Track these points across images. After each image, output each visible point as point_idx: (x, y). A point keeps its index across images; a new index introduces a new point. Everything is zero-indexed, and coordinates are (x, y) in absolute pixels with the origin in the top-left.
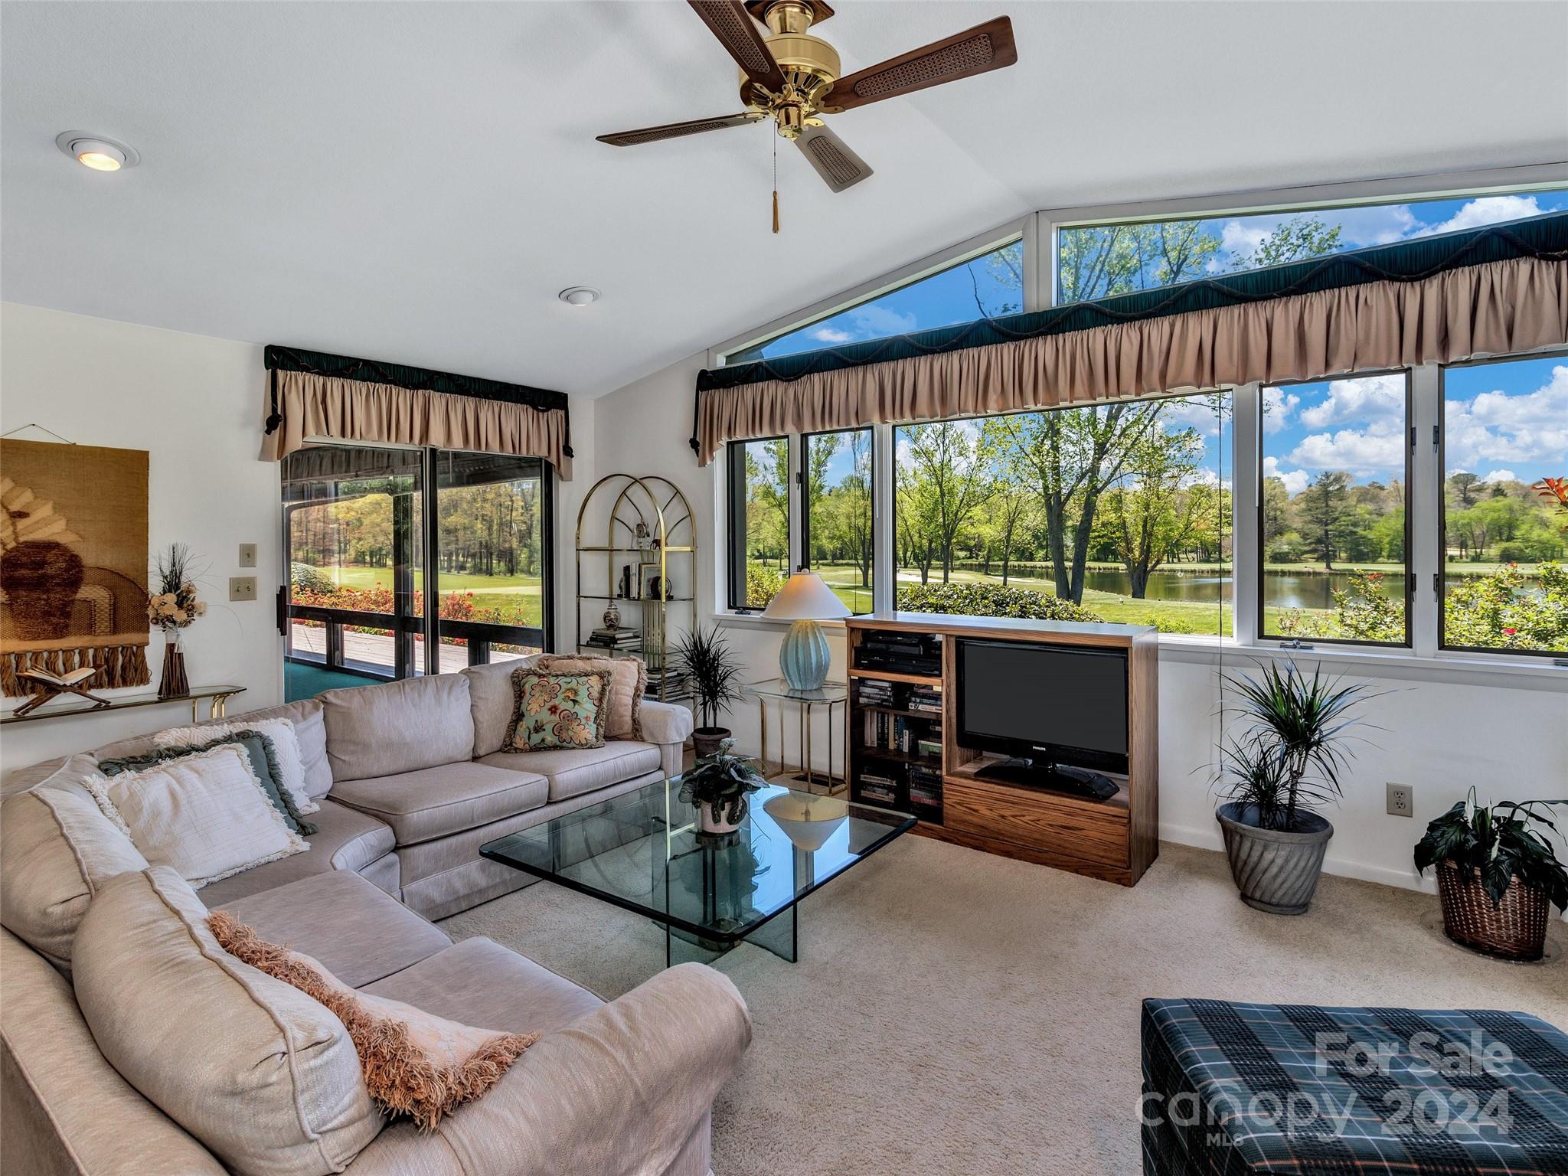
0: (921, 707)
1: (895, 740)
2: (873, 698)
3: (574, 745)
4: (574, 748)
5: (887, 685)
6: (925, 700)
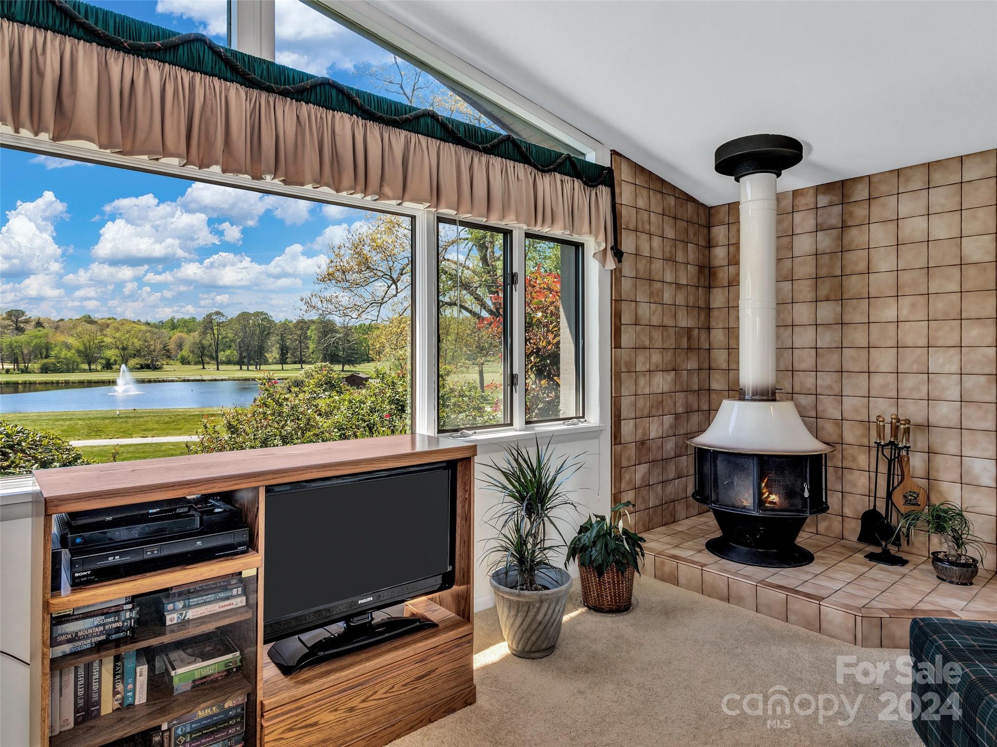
0: (191, 615)
2: (86, 637)
5: (122, 602)
6: (194, 600)
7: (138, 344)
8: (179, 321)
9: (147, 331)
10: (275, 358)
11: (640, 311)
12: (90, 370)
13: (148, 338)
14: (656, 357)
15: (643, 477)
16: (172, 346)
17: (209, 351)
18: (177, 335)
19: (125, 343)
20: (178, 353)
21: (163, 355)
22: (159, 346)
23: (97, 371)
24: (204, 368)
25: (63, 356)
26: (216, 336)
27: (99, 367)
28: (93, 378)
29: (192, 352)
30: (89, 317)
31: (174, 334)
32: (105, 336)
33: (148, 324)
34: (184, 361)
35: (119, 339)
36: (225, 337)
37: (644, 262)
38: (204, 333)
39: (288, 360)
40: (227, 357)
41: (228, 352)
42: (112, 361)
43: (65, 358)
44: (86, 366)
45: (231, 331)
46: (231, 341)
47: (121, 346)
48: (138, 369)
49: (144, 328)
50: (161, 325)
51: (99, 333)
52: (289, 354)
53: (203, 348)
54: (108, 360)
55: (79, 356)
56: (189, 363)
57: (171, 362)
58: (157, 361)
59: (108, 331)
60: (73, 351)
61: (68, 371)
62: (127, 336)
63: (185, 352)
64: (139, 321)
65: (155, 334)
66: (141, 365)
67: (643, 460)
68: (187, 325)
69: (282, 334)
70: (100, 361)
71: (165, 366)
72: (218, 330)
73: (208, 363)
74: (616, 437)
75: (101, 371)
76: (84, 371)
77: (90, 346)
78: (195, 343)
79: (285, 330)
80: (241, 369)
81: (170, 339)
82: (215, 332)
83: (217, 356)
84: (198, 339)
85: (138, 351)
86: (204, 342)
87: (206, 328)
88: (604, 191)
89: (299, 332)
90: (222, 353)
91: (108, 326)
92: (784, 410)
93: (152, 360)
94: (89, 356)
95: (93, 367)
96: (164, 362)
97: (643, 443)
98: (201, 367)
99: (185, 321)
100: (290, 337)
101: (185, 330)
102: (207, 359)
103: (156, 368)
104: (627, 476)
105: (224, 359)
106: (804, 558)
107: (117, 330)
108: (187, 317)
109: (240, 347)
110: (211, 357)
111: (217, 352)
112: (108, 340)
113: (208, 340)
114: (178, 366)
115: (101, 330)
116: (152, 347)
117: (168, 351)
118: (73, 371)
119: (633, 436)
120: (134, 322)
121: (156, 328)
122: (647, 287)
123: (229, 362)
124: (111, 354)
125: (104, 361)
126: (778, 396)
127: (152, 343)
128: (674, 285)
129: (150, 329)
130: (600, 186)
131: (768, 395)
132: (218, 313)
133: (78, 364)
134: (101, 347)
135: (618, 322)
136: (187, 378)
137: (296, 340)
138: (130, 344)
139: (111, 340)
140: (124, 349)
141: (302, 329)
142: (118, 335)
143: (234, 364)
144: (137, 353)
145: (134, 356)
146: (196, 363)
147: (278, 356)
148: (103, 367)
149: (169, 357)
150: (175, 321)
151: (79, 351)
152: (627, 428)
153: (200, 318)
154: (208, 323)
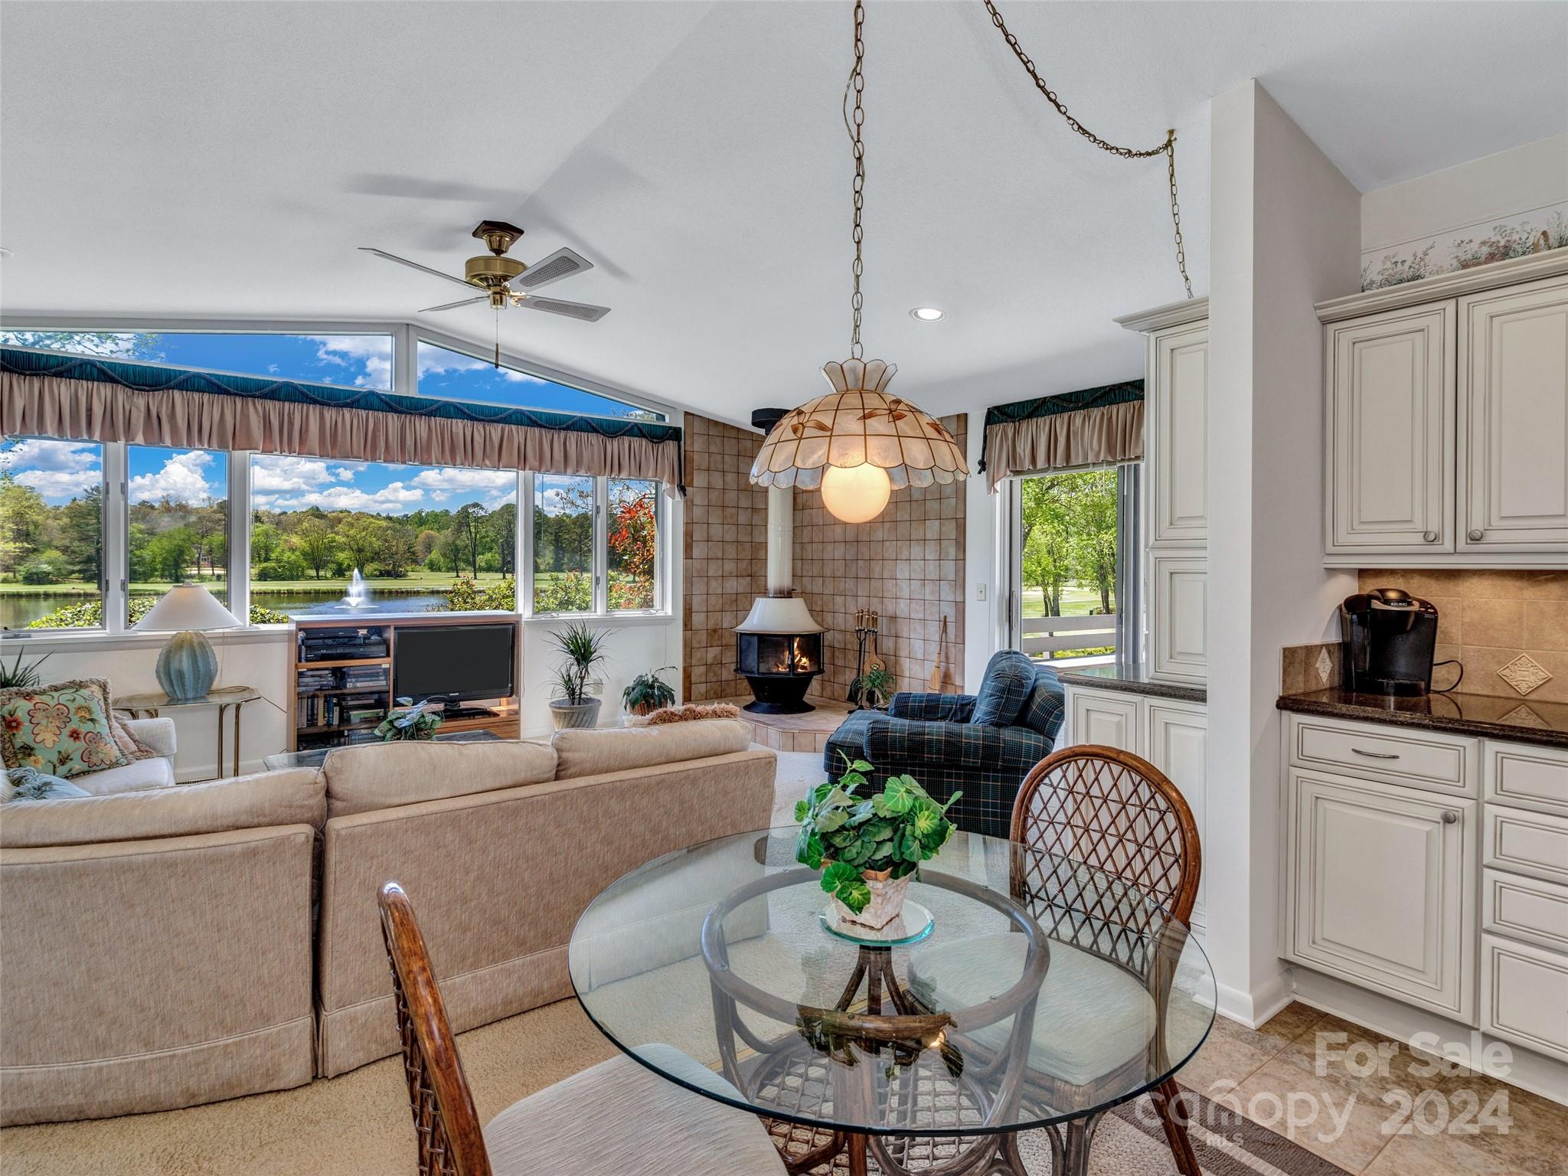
0: (358, 685)
1: (324, 717)
2: (311, 686)
3: (105, 766)
4: (104, 769)
5: (327, 672)
6: (361, 679)
7: (377, 544)
8: (427, 514)
9: (388, 528)
10: (548, 564)
11: (712, 531)
12: (318, 578)
13: (389, 538)
14: (730, 566)
15: (715, 657)
16: (419, 548)
17: (464, 554)
18: (425, 532)
19: (361, 542)
20: (426, 556)
21: (408, 559)
22: (402, 548)
23: (326, 578)
24: (458, 576)
25: (285, 558)
26: (473, 535)
27: (329, 575)
28: (322, 588)
29: (444, 555)
30: (318, 509)
31: (422, 531)
32: (337, 533)
33: (389, 518)
34: (433, 567)
35: (354, 538)
36: (484, 537)
37: (717, 493)
38: (459, 531)
39: (565, 566)
40: (487, 562)
41: (488, 556)
42: (345, 566)
43: (288, 562)
44: (313, 573)
45: (492, 529)
46: (493, 541)
47: (355, 547)
48: (376, 576)
49: (384, 524)
50: (405, 520)
51: (329, 531)
52: (566, 559)
53: (456, 550)
54: (340, 565)
55: (305, 559)
56: (439, 570)
57: (418, 568)
58: (400, 566)
59: (340, 528)
60: (298, 553)
61: (292, 578)
62: (364, 533)
63: (435, 555)
64: (378, 514)
65: (398, 531)
66: (381, 571)
67: (715, 643)
68: (437, 520)
69: (557, 533)
70: (330, 565)
71: (409, 573)
72: (476, 527)
73: (464, 570)
74: (687, 625)
75: (332, 578)
76: (311, 578)
77: (318, 547)
78: (447, 544)
79: (561, 527)
80: (504, 577)
81: (416, 538)
82: (473, 530)
83: (474, 561)
84: (450, 539)
85: (377, 553)
86: (458, 542)
87: (460, 524)
88: (670, 447)
89: (578, 531)
90: (481, 557)
91: (340, 521)
92: (797, 604)
93: (394, 565)
94: (317, 560)
95: (322, 573)
96: (409, 568)
97: (715, 631)
98: (455, 574)
99: (436, 515)
100: (567, 536)
101: (436, 526)
102: (462, 565)
103: (398, 575)
104: (697, 655)
105: (483, 564)
106: (808, 708)
107: (352, 525)
108: (438, 510)
109: (503, 550)
110: (467, 562)
111: (474, 556)
112: (340, 539)
113: (464, 540)
114: (426, 573)
115: (332, 527)
116: (394, 549)
117: (414, 553)
118: (297, 578)
119: (705, 625)
120: (372, 516)
121: (400, 524)
122: (720, 512)
123: (489, 569)
124: (342, 556)
125: (334, 566)
126: (793, 595)
127: (394, 543)
128: (750, 510)
129: (391, 525)
130: (667, 442)
131: (786, 594)
132: (476, 505)
133: (303, 570)
134: (331, 548)
135: (689, 540)
136: (436, 588)
137: (575, 540)
138: (366, 544)
139: (343, 539)
140: (360, 550)
141: (582, 526)
142: (352, 532)
143: (496, 571)
144: (376, 556)
145: (372, 560)
146: (449, 570)
147: (551, 561)
148: (334, 574)
149: (415, 562)
150: (423, 514)
151: (304, 554)
152: (698, 619)
153: (453, 512)
154: (464, 519)
